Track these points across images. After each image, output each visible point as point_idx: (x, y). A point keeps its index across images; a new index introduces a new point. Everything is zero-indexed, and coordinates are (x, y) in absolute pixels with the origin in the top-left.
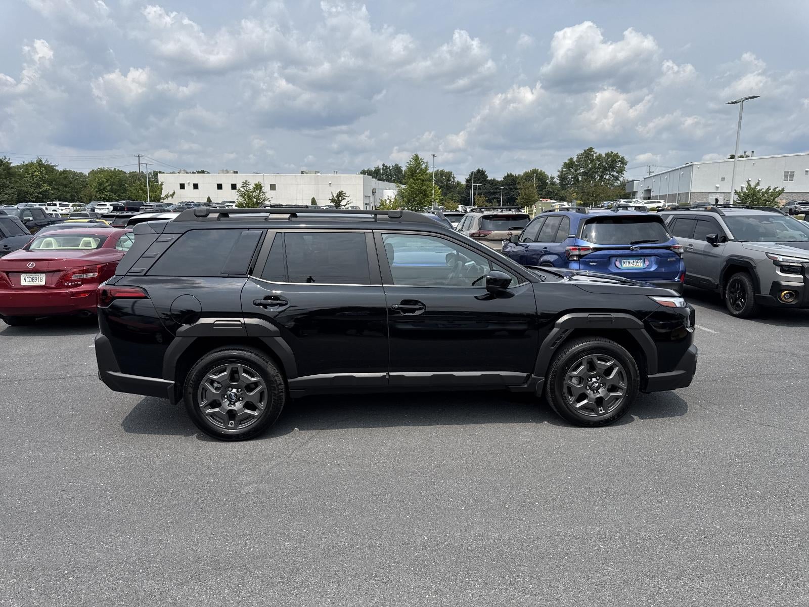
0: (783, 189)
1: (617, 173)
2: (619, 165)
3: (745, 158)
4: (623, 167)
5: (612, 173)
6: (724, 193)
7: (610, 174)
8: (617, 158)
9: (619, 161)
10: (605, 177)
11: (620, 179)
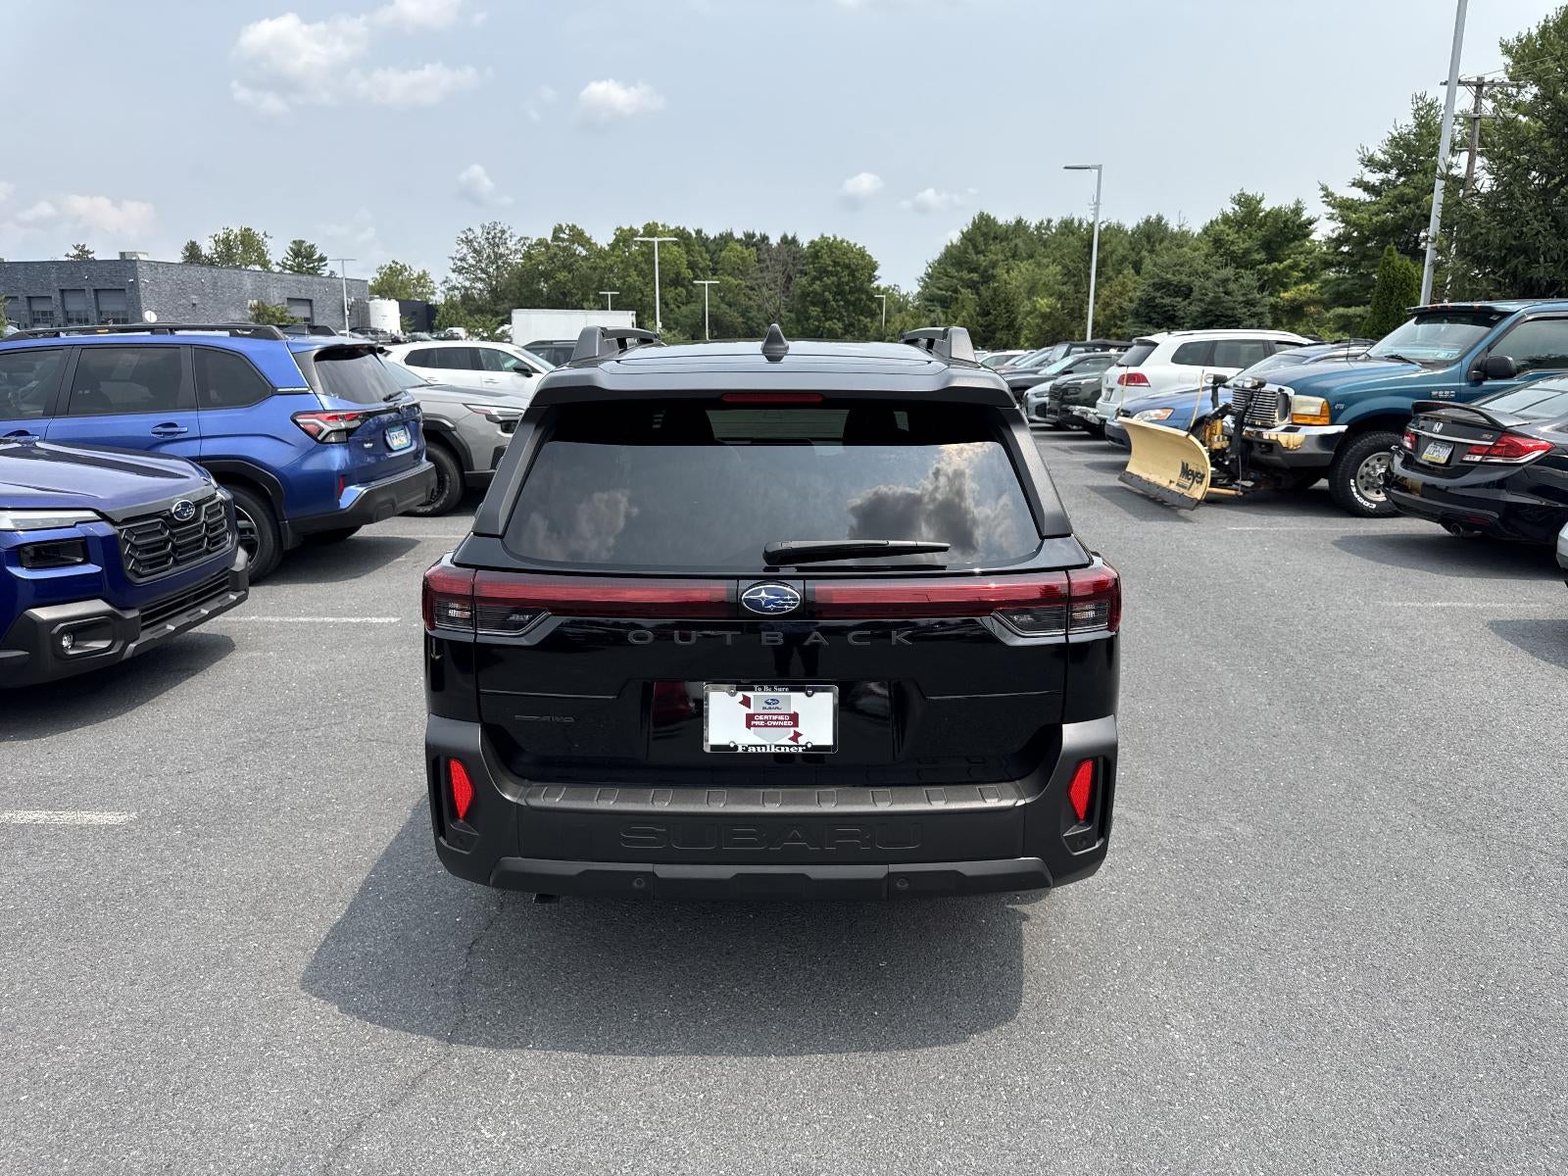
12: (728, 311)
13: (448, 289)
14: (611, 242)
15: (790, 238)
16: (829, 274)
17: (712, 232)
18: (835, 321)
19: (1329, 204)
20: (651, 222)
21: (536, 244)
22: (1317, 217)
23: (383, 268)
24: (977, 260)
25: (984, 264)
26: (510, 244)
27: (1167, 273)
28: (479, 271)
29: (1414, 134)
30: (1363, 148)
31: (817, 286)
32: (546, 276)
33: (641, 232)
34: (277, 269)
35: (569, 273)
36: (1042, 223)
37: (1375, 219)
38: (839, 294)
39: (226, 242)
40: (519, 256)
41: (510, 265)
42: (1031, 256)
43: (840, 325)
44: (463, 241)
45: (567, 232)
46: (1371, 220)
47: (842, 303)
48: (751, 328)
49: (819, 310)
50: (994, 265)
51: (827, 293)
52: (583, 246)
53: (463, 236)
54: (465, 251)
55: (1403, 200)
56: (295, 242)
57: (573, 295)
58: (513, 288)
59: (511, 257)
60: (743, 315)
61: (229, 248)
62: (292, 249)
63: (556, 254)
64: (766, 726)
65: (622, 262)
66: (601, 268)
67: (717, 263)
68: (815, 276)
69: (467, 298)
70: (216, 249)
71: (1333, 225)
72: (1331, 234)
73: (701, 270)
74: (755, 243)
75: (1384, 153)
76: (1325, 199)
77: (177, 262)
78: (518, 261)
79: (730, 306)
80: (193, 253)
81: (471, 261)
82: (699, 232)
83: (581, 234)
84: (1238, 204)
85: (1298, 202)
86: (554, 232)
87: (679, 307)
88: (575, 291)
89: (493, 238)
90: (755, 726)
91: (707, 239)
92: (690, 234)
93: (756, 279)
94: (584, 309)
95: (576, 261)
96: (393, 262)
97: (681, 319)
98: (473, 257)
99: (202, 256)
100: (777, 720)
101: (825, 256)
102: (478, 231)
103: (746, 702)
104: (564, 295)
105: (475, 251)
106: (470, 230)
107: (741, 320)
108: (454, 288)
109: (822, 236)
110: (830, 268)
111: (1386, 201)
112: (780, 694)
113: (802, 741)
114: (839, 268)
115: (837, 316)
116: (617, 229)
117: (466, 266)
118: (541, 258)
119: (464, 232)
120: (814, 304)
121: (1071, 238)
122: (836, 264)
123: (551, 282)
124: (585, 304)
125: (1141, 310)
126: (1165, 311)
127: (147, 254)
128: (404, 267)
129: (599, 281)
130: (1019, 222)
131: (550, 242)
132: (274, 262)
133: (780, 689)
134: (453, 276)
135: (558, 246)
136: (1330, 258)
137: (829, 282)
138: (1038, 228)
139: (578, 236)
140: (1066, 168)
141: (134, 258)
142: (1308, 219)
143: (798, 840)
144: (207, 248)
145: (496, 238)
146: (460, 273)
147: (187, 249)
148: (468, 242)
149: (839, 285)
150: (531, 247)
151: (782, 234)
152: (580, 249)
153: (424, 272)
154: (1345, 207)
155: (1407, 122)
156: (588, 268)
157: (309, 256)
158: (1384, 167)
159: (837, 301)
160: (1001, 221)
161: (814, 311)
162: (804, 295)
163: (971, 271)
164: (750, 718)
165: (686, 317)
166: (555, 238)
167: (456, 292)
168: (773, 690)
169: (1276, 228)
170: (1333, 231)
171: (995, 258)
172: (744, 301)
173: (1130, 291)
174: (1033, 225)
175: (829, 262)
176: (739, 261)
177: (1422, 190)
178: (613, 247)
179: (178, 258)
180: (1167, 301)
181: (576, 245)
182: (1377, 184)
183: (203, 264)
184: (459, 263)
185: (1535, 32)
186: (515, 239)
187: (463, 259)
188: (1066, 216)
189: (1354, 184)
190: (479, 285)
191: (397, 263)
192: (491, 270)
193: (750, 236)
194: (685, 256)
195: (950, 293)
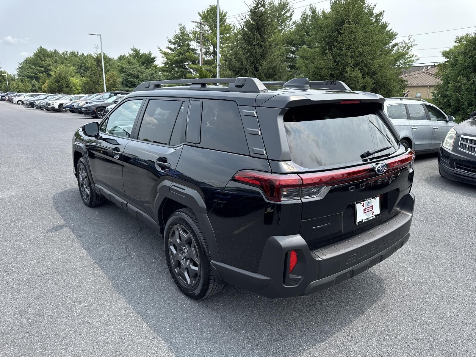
19: (161, 53)
22: (156, 56)
24: (42, 63)
25: (45, 65)
27: (130, 71)
29: (180, 35)
30: (168, 37)
36: (64, 52)
37: (174, 58)
42: (62, 63)
46: (173, 58)
50: (49, 65)
55: (180, 53)
71: (163, 59)
72: (163, 62)
75: (173, 39)
76: (160, 51)
84: (133, 51)
85: (150, 52)
90: (365, 213)
100: (369, 209)
103: (363, 205)
111: (176, 53)
112: (370, 200)
113: (374, 214)
121: (75, 58)
125: (124, 82)
126: (132, 83)
130: (55, 51)
136: (164, 69)
138: (63, 54)
140: (89, 34)
142: (154, 57)
143: (382, 245)
154: (165, 54)
155: (178, 32)
158: (174, 44)
160: (49, 50)
163: (40, 67)
164: (364, 210)
169: (145, 59)
170: (163, 61)
171: (49, 63)
173: (115, 76)
174: (61, 53)
177: (185, 51)
180: (132, 79)
182: (173, 48)
185: (205, 11)
188: (72, 51)
189: (167, 48)
195: (33, 74)
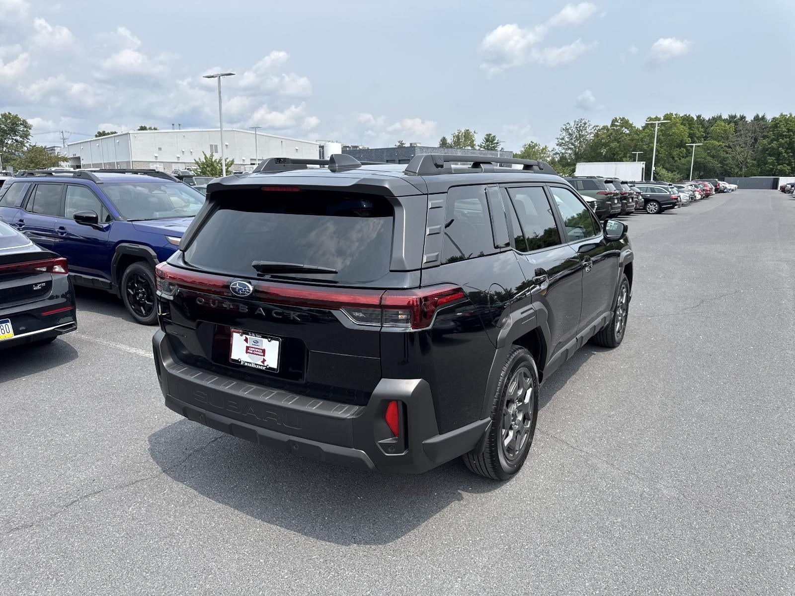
0: (233, 161)
1: (21, 137)
2: (21, 128)
3: (153, 131)
4: (27, 131)
5: (14, 138)
6: (163, 162)
7: (13, 139)
8: (18, 121)
9: (21, 124)
10: (6, 141)
11: (26, 145)
12: (712, 161)
13: (554, 154)
14: (644, 125)
15: (760, 117)
16: (783, 136)
17: (707, 116)
18: (786, 165)
20: (669, 113)
21: (602, 129)
23: (525, 145)
26: (588, 130)
28: (570, 145)
31: (774, 144)
32: (605, 145)
33: (662, 119)
34: (477, 148)
35: (618, 143)
38: (790, 149)
39: (458, 137)
40: (593, 135)
41: (587, 140)
43: (789, 168)
44: (564, 130)
45: (619, 121)
47: (792, 154)
48: (725, 170)
49: (774, 158)
51: (780, 149)
52: (628, 129)
53: (564, 127)
54: (564, 134)
56: (487, 135)
57: (618, 154)
58: (587, 152)
59: (588, 136)
60: (721, 162)
61: (459, 139)
62: (485, 138)
63: (611, 134)
64: (253, 353)
65: (648, 136)
66: (636, 140)
67: (708, 134)
68: (773, 138)
69: (563, 158)
70: (453, 140)
73: (697, 138)
74: (736, 121)
77: (437, 147)
78: (591, 138)
79: (713, 158)
80: (444, 142)
81: (567, 140)
82: (699, 117)
83: (627, 122)
86: (612, 122)
87: (680, 159)
88: (620, 152)
89: (580, 127)
90: (249, 353)
91: (704, 120)
92: (693, 118)
93: (734, 142)
94: (623, 161)
95: (622, 137)
96: (531, 142)
97: (681, 166)
98: (567, 138)
99: (447, 143)
100: (257, 351)
101: (782, 126)
102: (572, 124)
103: (246, 340)
104: (614, 154)
105: (570, 134)
106: (568, 123)
107: (719, 165)
108: (557, 153)
109: (782, 114)
110: (785, 133)
112: (258, 338)
113: (266, 364)
114: (791, 133)
115: (787, 162)
116: (648, 118)
117: (564, 142)
118: (604, 136)
119: (565, 125)
120: (770, 155)
122: (789, 130)
123: (607, 148)
124: (624, 159)
127: (420, 143)
128: (536, 145)
129: (634, 146)
131: (609, 127)
132: (477, 145)
133: (259, 336)
134: (557, 148)
135: (614, 129)
137: (783, 141)
139: (625, 123)
141: (415, 146)
143: (252, 413)
144: (450, 140)
145: (581, 127)
146: (560, 145)
147: (441, 140)
148: (567, 130)
149: (790, 143)
150: (599, 130)
151: (755, 115)
152: (626, 130)
153: (546, 146)
156: (629, 140)
157: (492, 141)
159: (788, 153)
161: (770, 159)
162: (765, 150)
164: (248, 348)
165: (684, 164)
166: (613, 125)
167: (558, 155)
168: (255, 336)
172: (722, 154)
175: (784, 129)
176: (722, 132)
178: (644, 128)
179: (437, 145)
181: (624, 128)
183: (447, 147)
184: (560, 141)
186: (591, 127)
187: (563, 139)
190: (569, 151)
191: (533, 143)
192: (577, 143)
193: (732, 117)
194: (688, 131)
